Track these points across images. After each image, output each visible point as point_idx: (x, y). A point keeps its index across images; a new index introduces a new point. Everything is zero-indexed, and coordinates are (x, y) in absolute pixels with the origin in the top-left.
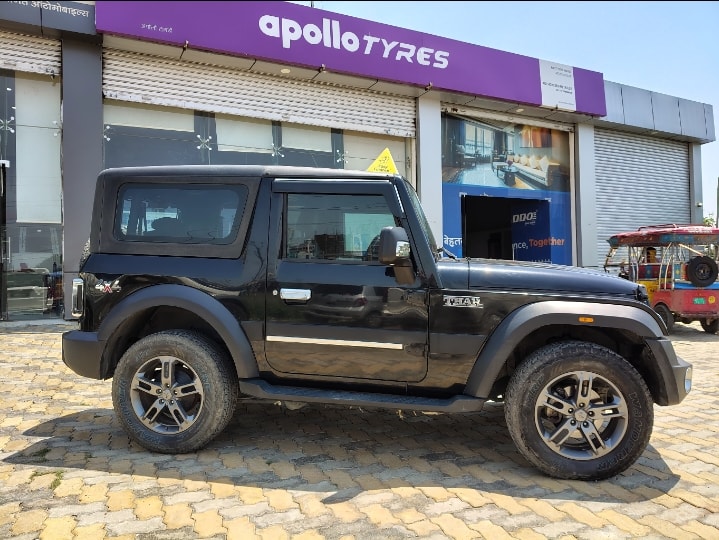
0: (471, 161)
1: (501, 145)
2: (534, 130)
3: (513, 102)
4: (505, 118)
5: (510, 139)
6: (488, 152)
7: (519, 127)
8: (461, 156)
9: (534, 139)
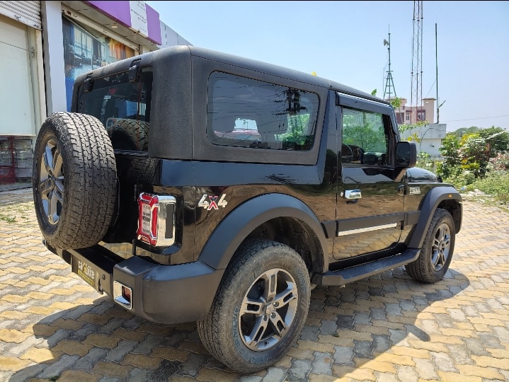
0: (80, 61)
1: (97, 51)
2: (116, 45)
3: (113, 19)
4: (101, 30)
5: (102, 47)
6: (89, 56)
7: (108, 39)
8: (72, 55)
9: (117, 52)
